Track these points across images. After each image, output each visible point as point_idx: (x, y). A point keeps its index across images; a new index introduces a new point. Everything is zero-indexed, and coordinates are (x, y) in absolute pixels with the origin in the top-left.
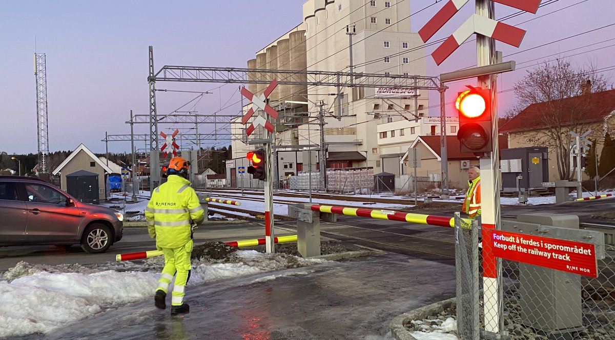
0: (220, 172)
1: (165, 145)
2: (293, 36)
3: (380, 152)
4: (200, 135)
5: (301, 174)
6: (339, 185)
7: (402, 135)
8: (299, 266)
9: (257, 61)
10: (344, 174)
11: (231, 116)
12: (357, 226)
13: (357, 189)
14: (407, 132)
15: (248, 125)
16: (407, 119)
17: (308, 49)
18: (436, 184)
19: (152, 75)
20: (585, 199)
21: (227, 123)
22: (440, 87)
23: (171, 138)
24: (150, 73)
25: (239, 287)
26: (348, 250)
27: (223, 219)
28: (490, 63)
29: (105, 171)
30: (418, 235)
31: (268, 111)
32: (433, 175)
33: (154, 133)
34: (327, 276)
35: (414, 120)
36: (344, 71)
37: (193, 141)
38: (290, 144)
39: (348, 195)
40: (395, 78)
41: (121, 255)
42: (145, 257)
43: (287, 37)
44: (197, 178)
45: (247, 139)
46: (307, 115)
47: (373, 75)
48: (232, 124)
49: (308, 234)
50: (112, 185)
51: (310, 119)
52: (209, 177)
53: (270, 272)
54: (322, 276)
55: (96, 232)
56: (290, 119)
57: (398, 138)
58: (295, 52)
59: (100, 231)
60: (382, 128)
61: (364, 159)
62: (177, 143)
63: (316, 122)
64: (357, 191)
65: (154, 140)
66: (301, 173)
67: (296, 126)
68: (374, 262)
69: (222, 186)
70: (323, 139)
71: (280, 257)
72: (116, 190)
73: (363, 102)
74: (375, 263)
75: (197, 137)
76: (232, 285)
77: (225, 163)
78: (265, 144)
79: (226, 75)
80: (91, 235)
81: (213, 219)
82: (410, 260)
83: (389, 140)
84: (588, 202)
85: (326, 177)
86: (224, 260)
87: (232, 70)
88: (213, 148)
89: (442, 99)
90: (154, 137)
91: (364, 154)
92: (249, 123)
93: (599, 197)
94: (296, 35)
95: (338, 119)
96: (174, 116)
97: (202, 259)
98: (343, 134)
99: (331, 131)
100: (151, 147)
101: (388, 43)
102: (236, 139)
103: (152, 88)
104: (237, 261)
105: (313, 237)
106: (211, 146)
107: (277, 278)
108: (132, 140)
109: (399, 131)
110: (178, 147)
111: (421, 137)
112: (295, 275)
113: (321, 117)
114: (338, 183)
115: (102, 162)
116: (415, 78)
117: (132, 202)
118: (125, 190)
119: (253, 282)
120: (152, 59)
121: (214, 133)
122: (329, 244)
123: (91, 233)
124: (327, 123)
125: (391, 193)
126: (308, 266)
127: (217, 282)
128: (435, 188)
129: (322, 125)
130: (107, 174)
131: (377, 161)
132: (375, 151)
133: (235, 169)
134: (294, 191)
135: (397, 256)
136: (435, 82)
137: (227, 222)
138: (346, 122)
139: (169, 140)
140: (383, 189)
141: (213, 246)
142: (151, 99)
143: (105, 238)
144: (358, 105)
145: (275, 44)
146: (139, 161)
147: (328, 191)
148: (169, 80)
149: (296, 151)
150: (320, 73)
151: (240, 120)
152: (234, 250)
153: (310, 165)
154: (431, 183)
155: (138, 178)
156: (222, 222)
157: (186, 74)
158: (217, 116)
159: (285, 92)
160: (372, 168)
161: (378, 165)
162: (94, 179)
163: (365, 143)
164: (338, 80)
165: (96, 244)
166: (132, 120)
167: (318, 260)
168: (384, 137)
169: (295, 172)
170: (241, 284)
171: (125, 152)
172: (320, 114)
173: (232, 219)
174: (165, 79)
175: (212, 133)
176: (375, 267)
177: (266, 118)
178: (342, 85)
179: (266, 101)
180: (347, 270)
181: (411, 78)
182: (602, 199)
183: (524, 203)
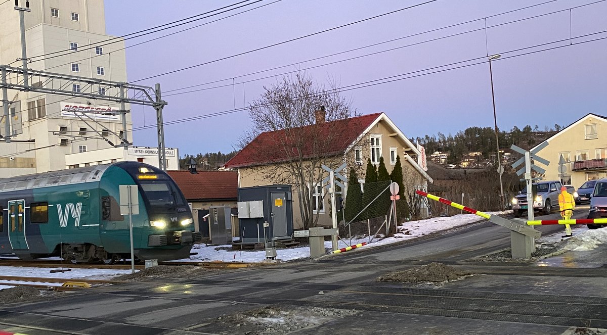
20: (342, 250)
22: (155, 101)
36: (12, 66)
47: (60, 77)
60: (72, 159)
84: (346, 254)
93: (355, 247)
98: (15, 166)
101: (76, 45)
116: (120, 85)
136: (149, 94)
164: (4, 78)
178: (10, 86)
181: (115, 86)
182: (360, 249)
183: (273, 259)
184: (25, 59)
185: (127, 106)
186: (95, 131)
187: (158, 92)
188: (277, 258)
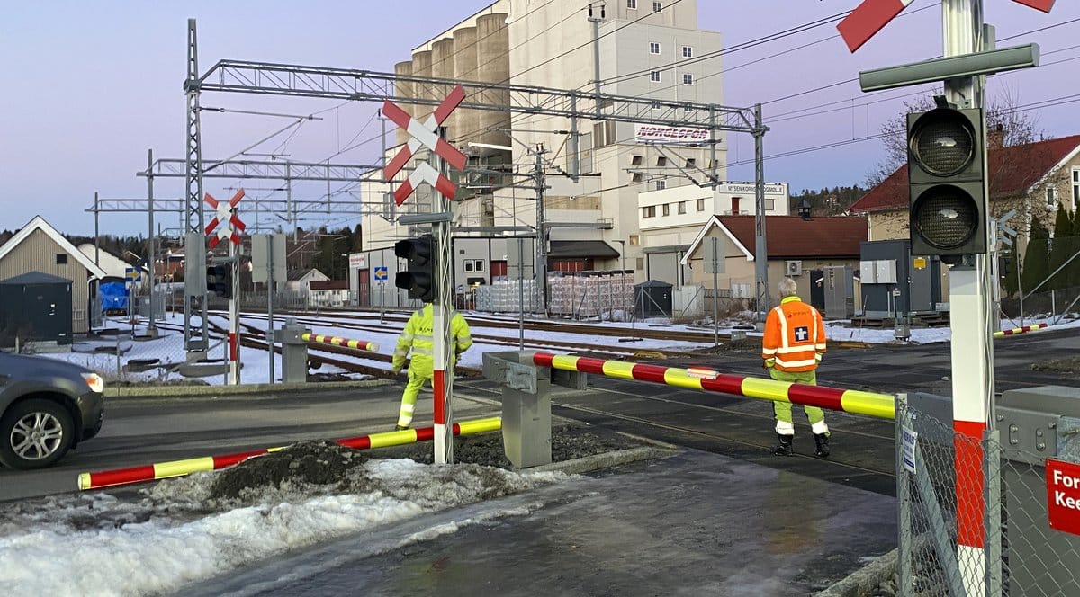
0: (338, 277)
1: (215, 223)
2: (483, 23)
3: (643, 242)
4: (296, 202)
5: (499, 283)
6: (571, 304)
7: (682, 212)
8: (508, 493)
9: (414, 66)
10: (581, 283)
11: (361, 167)
12: (615, 389)
13: (604, 311)
14: (691, 207)
15: (397, 186)
16: (697, 184)
17: (511, 47)
18: (745, 303)
19: (193, 78)
20: (1006, 333)
21: (352, 180)
22: (754, 127)
23: (229, 207)
24: (190, 74)
25: (372, 556)
26: (607, 447)
27: (340, 378)
28: (974, 50)
29: (90, 274)
30: (736, 407)
31: (445, 151)
32: (739, 284)
33: (194, 197)
34: (573, 515)
35: (709, 185)
36: (583, 90)
37: (281, 214)
38: (478, 225)
39: (590, 322)
40: (676, 107)
41: (92, 476)
42: (151, 480)
43: (472, 23)
44: (290, 288)
45: (393, 212)
46: (511, 170)
47: (637, 101)
48: (363, 183)
49: (527, 416)
50: (108, 302)
51: (517, 179)
52: (315, 285)
53: (445, 513)
54: (561, 516)
55: (34, 419)
56: (478, 176)
57: (674, 219)
58: (488, 51)
59: (43, 417)
60: (646, 199)
61: (617, 256)
62: (241, 217)
63: (528, 184)
64: (605, 316)
65: (195, 211)
66: (499, 280)
67: (490, 192)
68: (664, 473)
69: (342, 304)
70: (541, 217)
71: (466, 473)
72: (116, 312)
73: (614, 150)
74: (666, 477)
75: (289, 207)
76: (354, 552)
77: (347, 260)
78: (436, 224)
79: (351, 85)
80: (19, 427)
81: (319, 377)
82: (734, 468)
83: (659, 220)
84: (1012, 338)
85: (547, 289)
86: (336, 485)
87: (363, 76)
88: (323, 230)
89: (758, 150)
90: (194, 204)
91: (617, 247)
92: (396, 182)
93: (1028, 329)
94: (490, 21)
95: (573, 178)
96: (242, 163)
97: (284, 485)
98: (576, 208)
99: (556, 203)
100: (189, 226)
101: (657, 46)
102: (370, 213)
103: (193, 105)
104: (368, 488)
105: (535, 422)
106: (318, 225)
107: (461, 528)
108: (151, 211)
109: (677, 205)
110: (242, 226)
111: (718, 217)
112: (502, 518)
113: (538, 175)
114: (570, 300)
115: (85, 257)
116: (711, 108)
117: (148, 338)
118: (136, 312)
119: (405, 541)
120: (194, 46)
121: (325, 199)
122: (567, 433)
123: (21, 423)
124: (550, 187)
125: (665, 319)
126: (529, 493)
127: (320, 544)
128: (743, 310)
129: (540, 189)
130: (95, 280)
131: (637, 259)
132: (634, 241)
133: (368, 270)
134: (484, 315)
135: (705, 458)
136: (747, 118)
137: (349, 383)
138: (586, 186)
139: (224, 212)
140: (652, 311)
141: (312, 452)
142: (189, 126)
143: (57, 433)
144: (606, 155)
145: (450, 35)
146: (170, 252)
147: (550, 315)
148: (230, 88)
149: (490, 238)
150: (539, 90)
151: (379, 175)
152: (362, 460)
153: (522, 266)
154: (736, 301)
155: (164, 286)
156: (337, 384)
157: (267, 79)
158: (331, 166)
159: (469, 126)
160: (632, 272)
161: (640, 267)
162: (62, 290)
163: (616, 225)
164: (574, 105)
165: (34, 448)
166: (151, 170)
167: (549, 476)
168: (650, 216)
169: (487, 278)
170: (377, 548)
171: (141, 235)
172: (536, 168)
173: (359, 376)
174: (222, 87)
175: (322, 200)
176: (669, 488)
177: (439, 167)
178: (581, 115)
179: (439, 132)
180: (612, 498)
181: (704, 109)
182: (1034, 332)
183: (905, 340)
184: (597, 81)
185: (718, 135)
186: (678, 168)
187: (758, 114)
188: (911, 339)
